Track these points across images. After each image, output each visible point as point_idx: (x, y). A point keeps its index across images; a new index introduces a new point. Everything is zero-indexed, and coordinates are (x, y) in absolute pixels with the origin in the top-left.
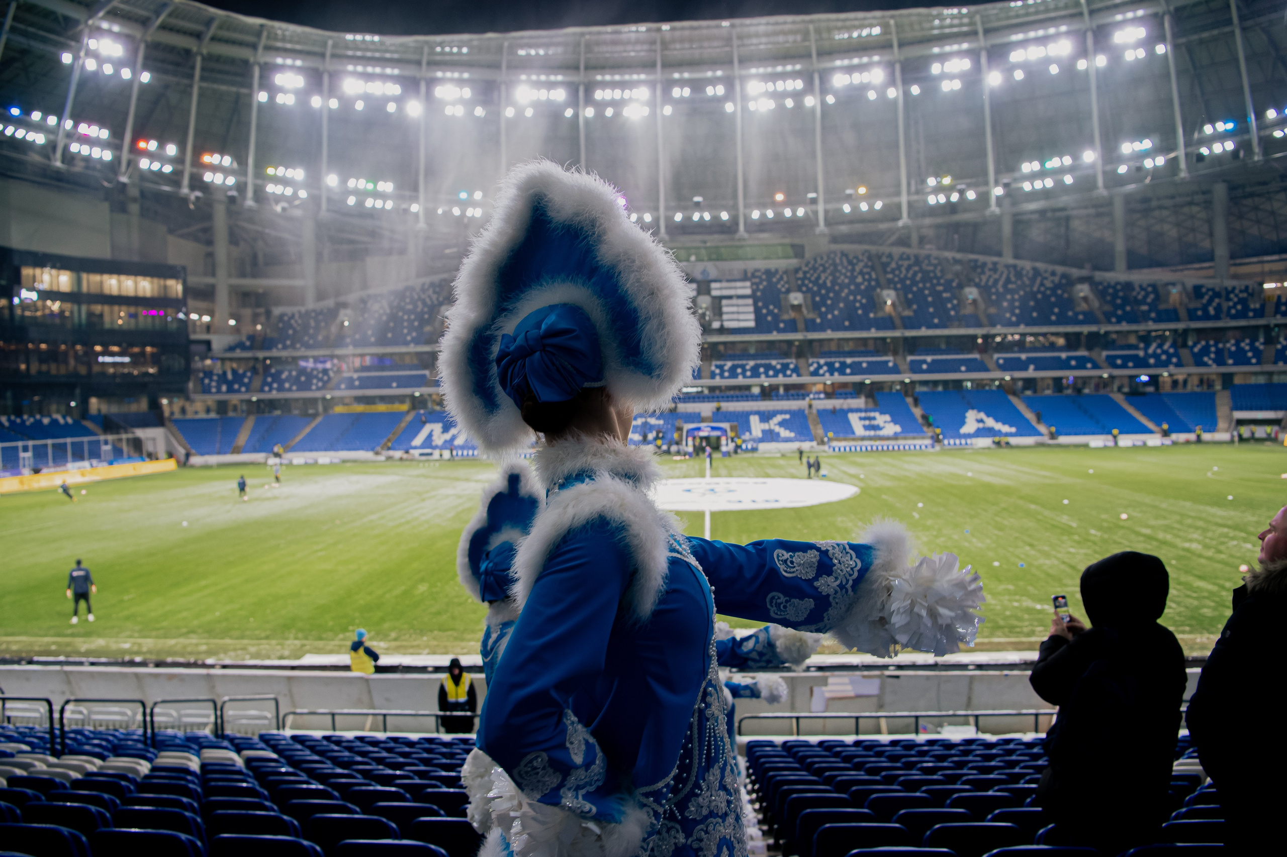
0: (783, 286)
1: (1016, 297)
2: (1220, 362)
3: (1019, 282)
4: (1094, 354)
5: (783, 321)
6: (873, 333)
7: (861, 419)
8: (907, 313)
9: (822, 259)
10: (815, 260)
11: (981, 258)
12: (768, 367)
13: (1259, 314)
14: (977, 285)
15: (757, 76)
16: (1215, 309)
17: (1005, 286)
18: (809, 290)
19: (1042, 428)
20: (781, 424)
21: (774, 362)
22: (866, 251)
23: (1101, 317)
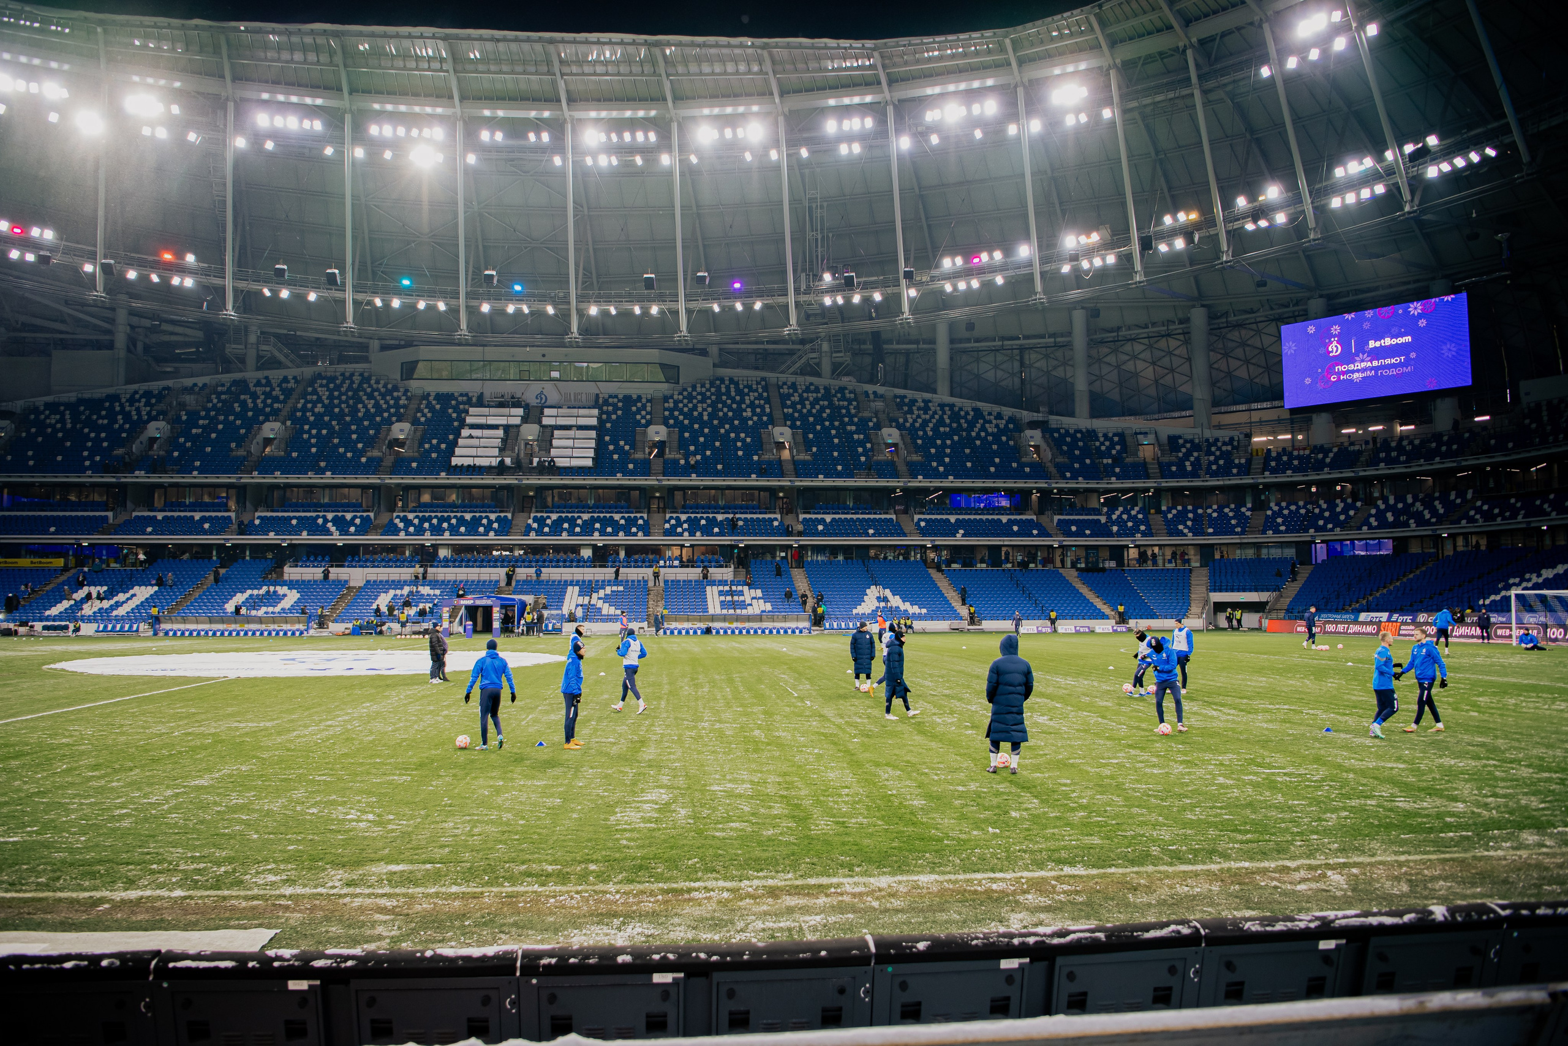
0: (643, 417)
1: (948, 442)
2: (1197, 531)
3: (954, 425)
4: (1044, 520)
5: (634, 462)
6: (754, 481)
7: (721, 593)
8: (804, 457)
9: (703, 386)
10: (694, 388)
11: (910, 394)
12: (606, 522)
13: (1245, 470)
14: (900, 427)
15: (598, 120)
16: (1192, 464)
17: (935, 429)
18: (678, 423)
19: (964, 611)
20: (606, 599)
21: (617, 517)
22: (763, 379)
23: (1053, 470)
